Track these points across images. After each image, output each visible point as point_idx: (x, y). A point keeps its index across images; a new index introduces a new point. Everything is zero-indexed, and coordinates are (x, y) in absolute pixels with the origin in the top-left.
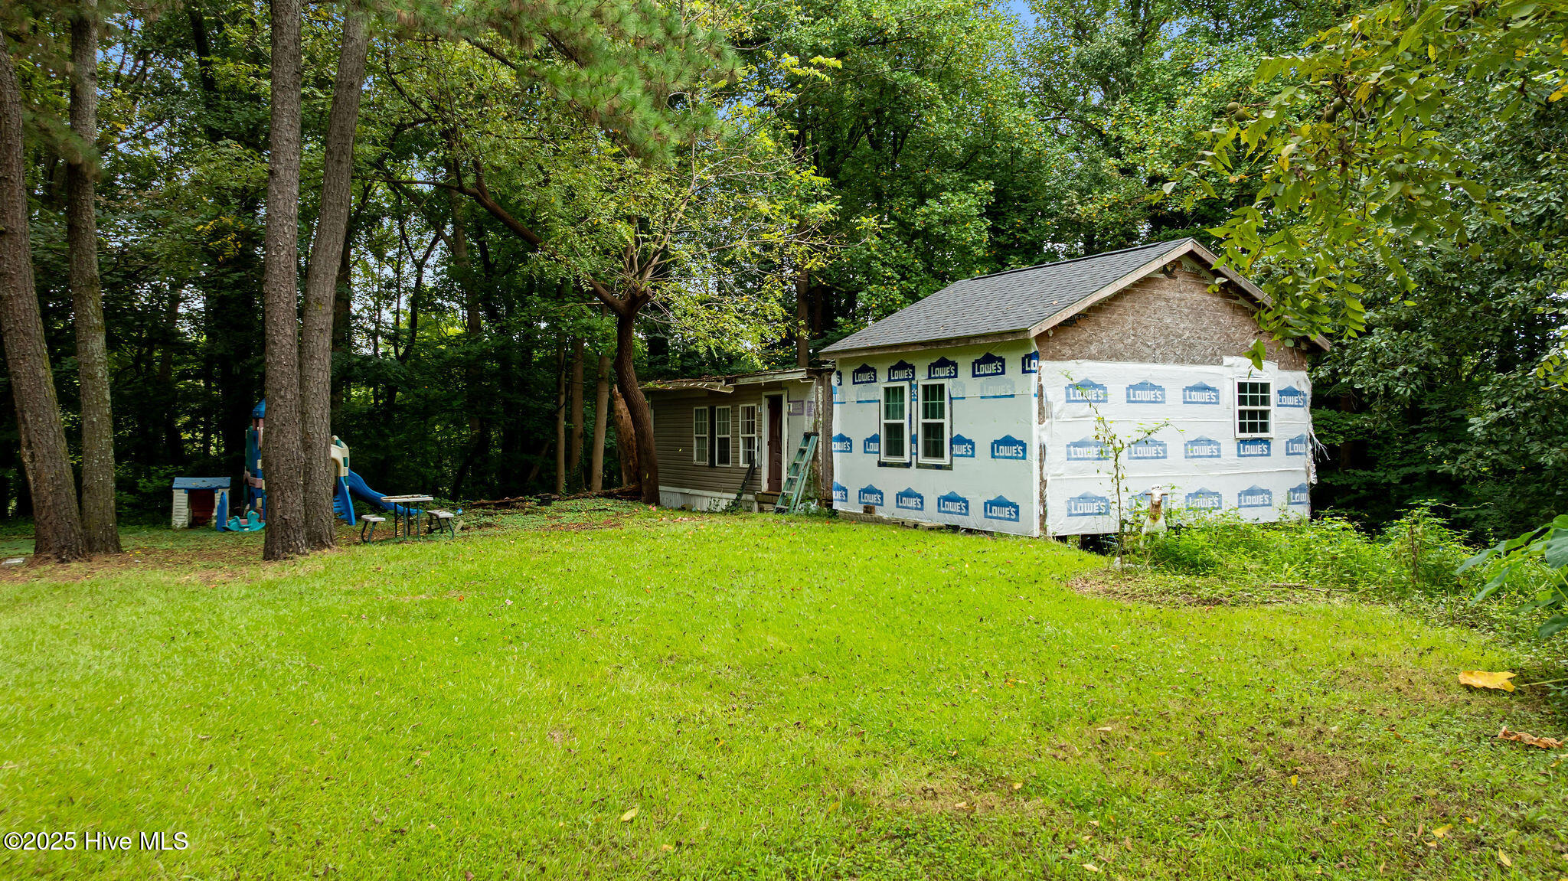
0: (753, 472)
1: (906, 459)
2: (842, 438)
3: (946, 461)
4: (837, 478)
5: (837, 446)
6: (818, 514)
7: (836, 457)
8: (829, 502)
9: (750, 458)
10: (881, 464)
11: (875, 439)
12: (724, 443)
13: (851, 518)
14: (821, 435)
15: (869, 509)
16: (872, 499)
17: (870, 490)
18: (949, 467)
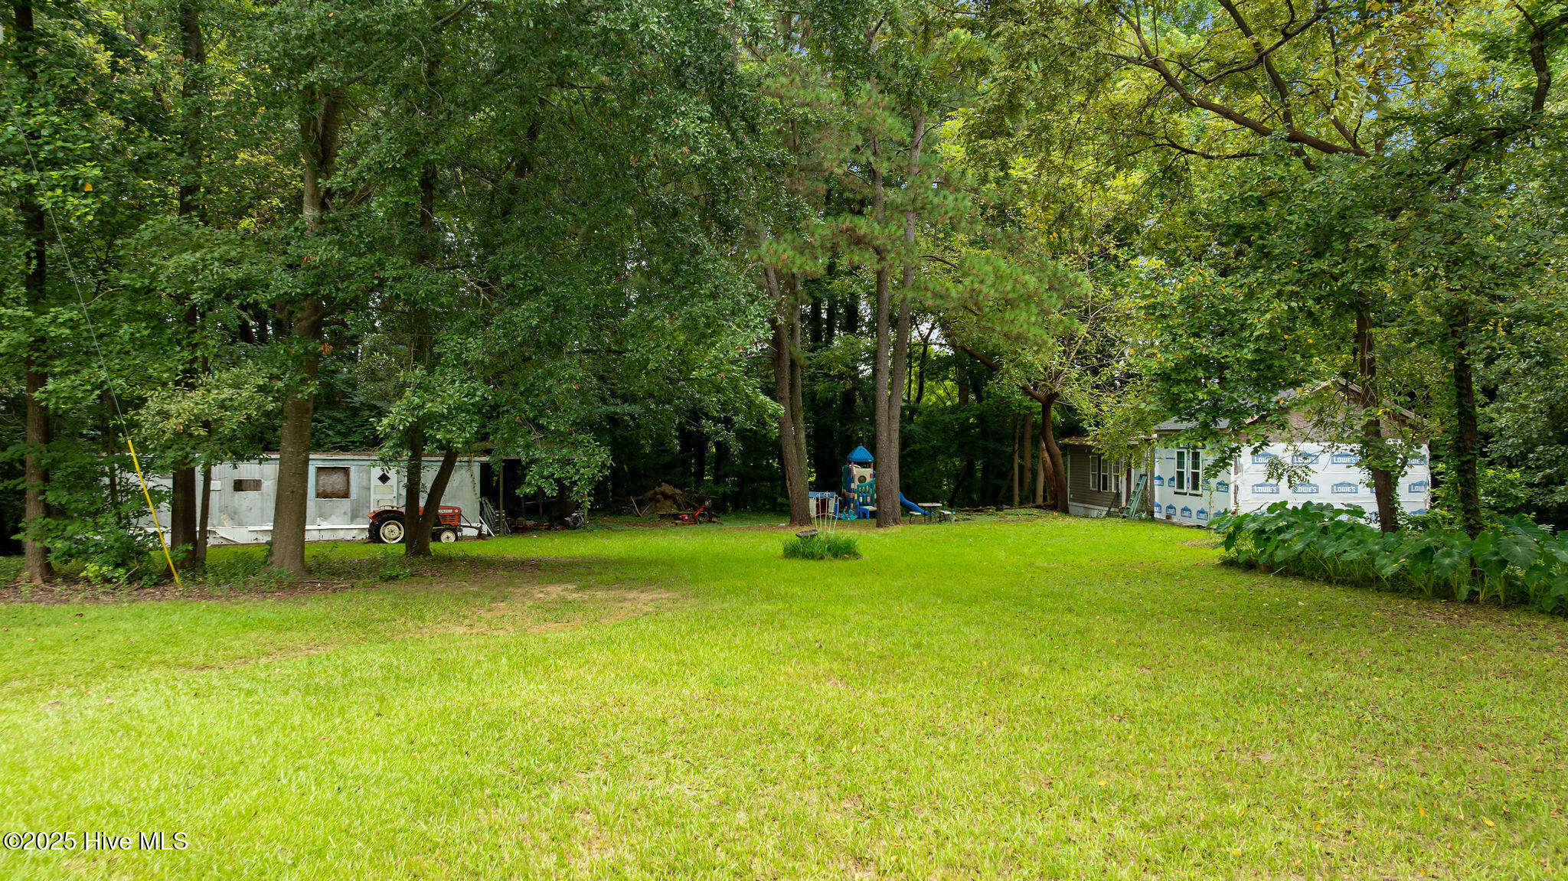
0: (1118, 495)
1: (1185, 491)
2: (1160, 478)
3: (1199, 492)
4: (1157, 500)
5: (1157, 482)
6: (1145, 519)
7: (1156, 488)
8: (1152, 513)
9: (1117, 486)
10: (1176, 493)
11: (1172, 479)
12: (1105, 477)
13: (1160, 521)
14: (1148, 476)
15: (1168, 517)
16: (1171, 511)
17: (1170, 507)
18: (1200, 495)
